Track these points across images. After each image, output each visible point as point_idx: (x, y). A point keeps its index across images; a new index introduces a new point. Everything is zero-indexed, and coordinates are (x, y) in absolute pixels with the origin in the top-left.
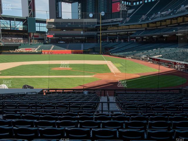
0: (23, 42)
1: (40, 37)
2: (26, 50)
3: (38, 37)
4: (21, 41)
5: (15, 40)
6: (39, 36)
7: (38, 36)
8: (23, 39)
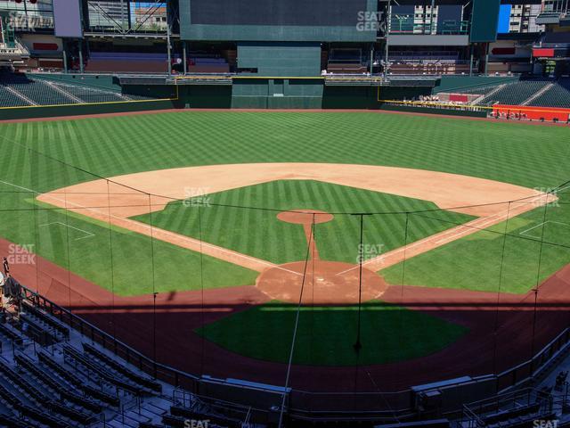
0: (456, 71)
1: (518, 54)
2: (453, 99)
3: (514, 53)
4: (450, 69)
5: (431, 67)
6: (516, 51)
7: (511, 51)
8: (457, 63)
